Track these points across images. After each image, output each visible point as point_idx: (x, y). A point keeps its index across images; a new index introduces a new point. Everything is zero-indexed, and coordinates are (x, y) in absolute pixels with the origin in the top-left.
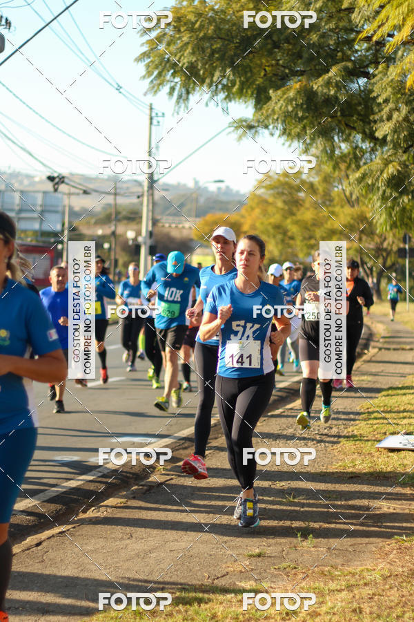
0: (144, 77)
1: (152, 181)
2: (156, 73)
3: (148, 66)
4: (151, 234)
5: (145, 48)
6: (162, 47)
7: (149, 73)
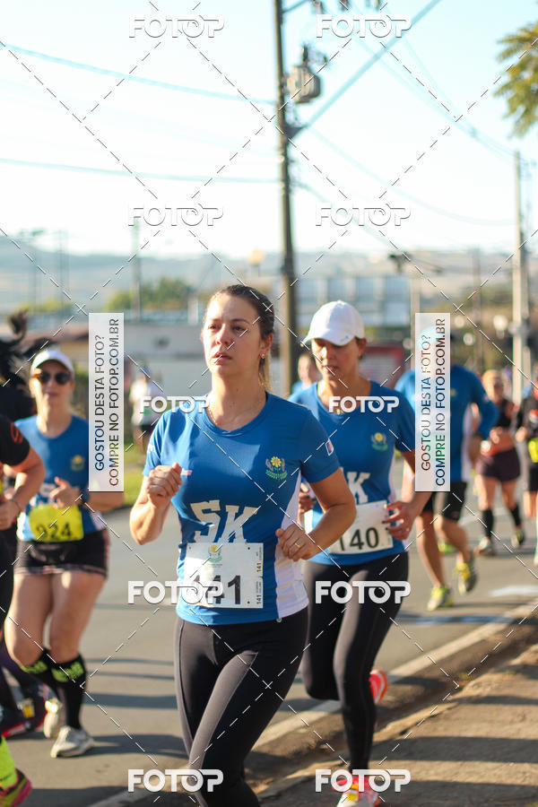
0: (506, 116)
1: (524, 252)
2: (521, 109)
3: (511, 102)
4: (527, 322)
5: (506, 79)
6: (527, 75)
7: (513, 110)
